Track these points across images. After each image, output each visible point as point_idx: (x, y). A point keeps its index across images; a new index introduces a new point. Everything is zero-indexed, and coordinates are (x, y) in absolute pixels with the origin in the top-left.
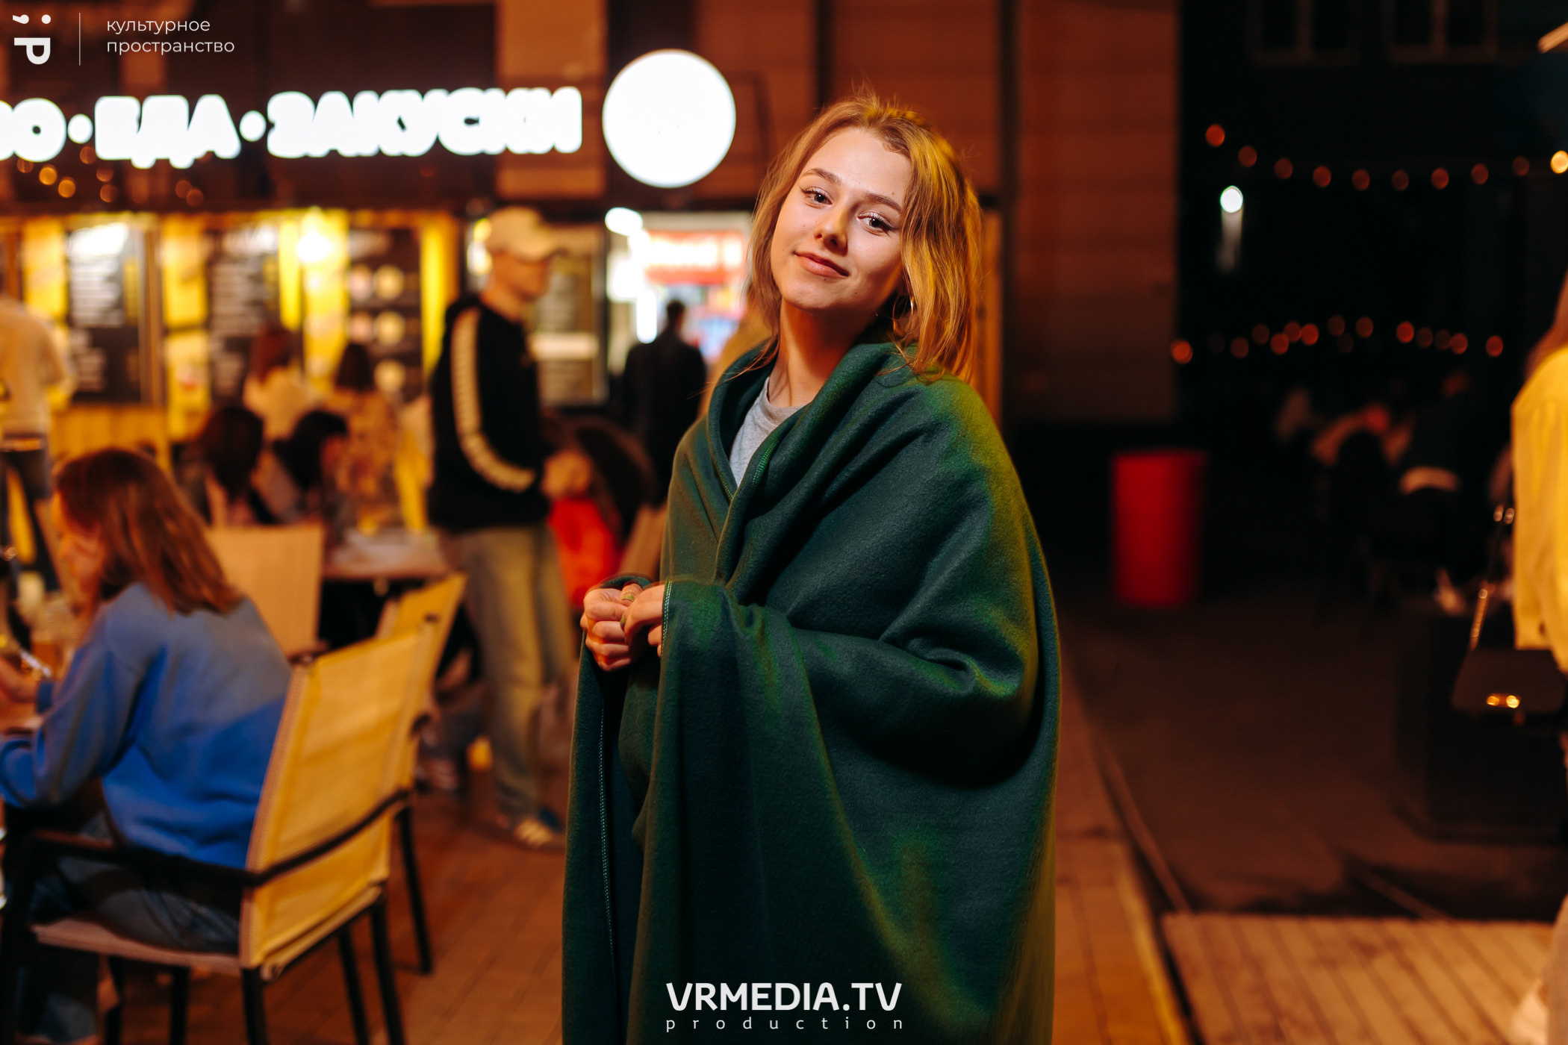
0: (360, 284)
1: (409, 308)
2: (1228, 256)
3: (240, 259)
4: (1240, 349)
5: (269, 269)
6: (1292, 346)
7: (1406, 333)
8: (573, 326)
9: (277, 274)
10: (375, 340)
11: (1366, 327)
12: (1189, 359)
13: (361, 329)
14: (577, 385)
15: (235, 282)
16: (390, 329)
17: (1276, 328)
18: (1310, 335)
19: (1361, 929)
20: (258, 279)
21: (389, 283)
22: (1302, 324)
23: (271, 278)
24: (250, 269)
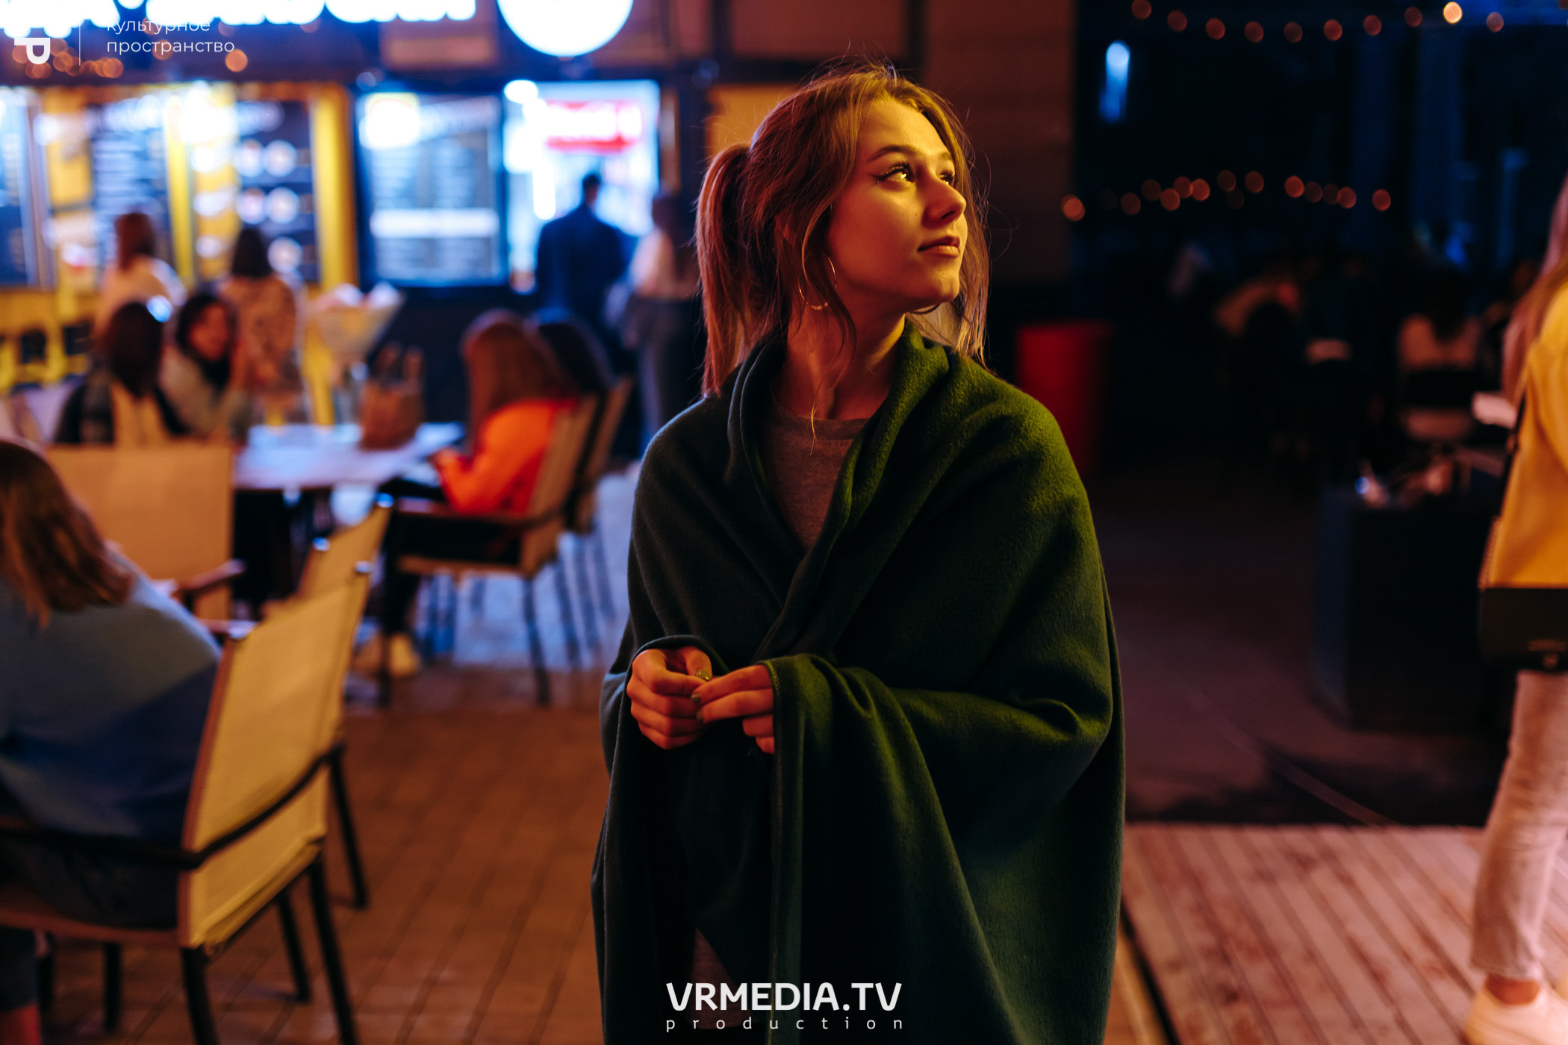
0: (251, 160)
1: (301, 186)
2: (1113, 104)
3: (124, 136)
4: (1132, 205)
5: (154, 145)
6: (1182, 201)
7: (1295, 186)
8: (472, 202)
9: (162, 151)
10: (267, 220)
11: (1256, 183)
12: (1082, 216)
13: (252, 209)
14: (476, 263)
15: (118, 159)
16: (283, 208)
17: (1167, 184)
18: (1200, 190)
19: (1295, 838)
20: (143, 156)
21: (280, 159)
22: (1192, 179)
23: (156, 155)
24: (134, 147)
